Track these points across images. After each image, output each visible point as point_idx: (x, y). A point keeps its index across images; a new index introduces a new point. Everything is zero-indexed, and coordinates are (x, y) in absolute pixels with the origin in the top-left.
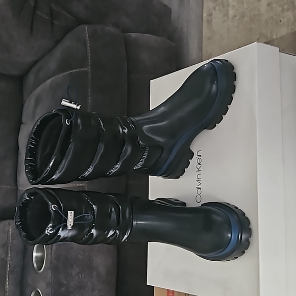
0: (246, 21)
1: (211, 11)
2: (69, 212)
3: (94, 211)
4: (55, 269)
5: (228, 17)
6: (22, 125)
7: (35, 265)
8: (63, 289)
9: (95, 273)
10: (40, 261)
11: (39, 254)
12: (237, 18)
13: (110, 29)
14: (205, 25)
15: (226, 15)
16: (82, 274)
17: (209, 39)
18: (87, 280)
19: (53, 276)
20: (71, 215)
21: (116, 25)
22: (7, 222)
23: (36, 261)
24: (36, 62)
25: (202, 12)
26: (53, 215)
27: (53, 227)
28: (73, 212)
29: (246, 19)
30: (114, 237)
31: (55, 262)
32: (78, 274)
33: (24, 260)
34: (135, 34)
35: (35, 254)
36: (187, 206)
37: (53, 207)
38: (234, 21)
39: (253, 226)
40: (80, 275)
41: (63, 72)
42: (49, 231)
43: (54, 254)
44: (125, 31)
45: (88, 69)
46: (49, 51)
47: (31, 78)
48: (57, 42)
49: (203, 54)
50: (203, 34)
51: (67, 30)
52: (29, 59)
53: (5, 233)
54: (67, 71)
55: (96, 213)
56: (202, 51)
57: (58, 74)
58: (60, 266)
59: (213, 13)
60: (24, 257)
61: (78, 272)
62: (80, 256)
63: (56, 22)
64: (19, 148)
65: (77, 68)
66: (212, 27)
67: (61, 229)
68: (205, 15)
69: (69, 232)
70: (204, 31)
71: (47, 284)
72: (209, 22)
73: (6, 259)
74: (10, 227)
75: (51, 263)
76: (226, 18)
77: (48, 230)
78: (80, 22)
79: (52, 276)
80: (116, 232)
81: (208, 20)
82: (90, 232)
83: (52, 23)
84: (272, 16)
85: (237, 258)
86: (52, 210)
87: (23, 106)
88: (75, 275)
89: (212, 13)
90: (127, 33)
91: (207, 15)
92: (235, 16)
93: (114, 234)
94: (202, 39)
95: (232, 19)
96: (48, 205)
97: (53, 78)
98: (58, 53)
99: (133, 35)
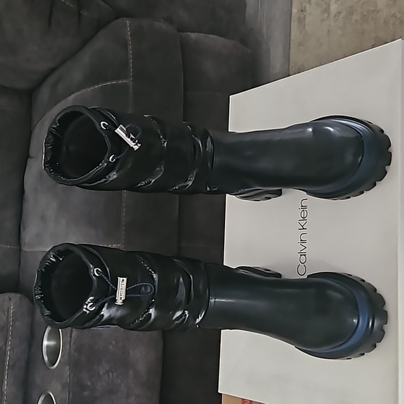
0: (356, 20)
1: (304, 6)
2: (120, 279)
3: (154, 281)
4: (75, 364)
5: (329, 14)
6: (29, 159)
7: (46, 358)
8: (86, 393)
9: (131, 372)
10: (54, 352)
11: (52, 343)
12: (342, 15)
13: (162, 25)
14: (294, 25)
15: (327, 10)
16: (112, 372)
17: (300, 44)
18: (120, 381)
19: (72, 375)
20: (122, 283)
21: (169, 20)
22: (7, 296)
23: (47, 351)
24: (53, 70)
25: (291, 6)
26: (95, 283)
27: (94, 302)
28: (125, 279)
29: (356, 17)
30: (181, 319)
31: (76, 354)
32: (107, 372)
33: (29, 350)
34: (196, 34)
35: (45, 343)
36: (283, 277)
37: (95, 272)
38: (337, 19)
39: (389, 307)
40: (111, 374)
41: (94, 84)
42: (89, 307)
43: (74, 344)
44: (182, 29)
45: (128, 81)
46: (73, 54)
47: (44, 93)
48: (85, 43)
49: (291, 65)
50: (292, 38)
51: (100, 25)
52: (43, 66)
53: (4, 312)
54: (98, 84)
55: (156, 284)
56: (289, 62)
57: (84, 88)
58: (82, 360)
59: (307, 8)
60: (30, 346)
61: (108, 369)
62: (111, 347)
63: (84, 13)
64: (24, 192)
65: (113, 80)
66: (304, 27)
67: (106, 305)
68: (294, 10)
69: (117, 310)
70: (293, 34)
71: (63, 386)
72: (301, 21)
73: (4, 348)
74: (11, 303)
75: (69, 356)
76: (326, 15)
77: (87, 305)
78: (119, 14)
79: (70, 374)
80: (184, 313)
81: (299, 17)
82: (147, 312)
83: (80, 15)
84: (394, 14)
85: (364, 354)
86: (94, 275)
87: (31, 133)
88: (104, 374)
89: (305, 7)
90: (184, 32)
91: (298, 11)
92: (339, 13)
93: (181, 316)
94: (290, 45)
95: (335, 16)
96: (88, 269)
97: (78, 93)
98: (86, 58)
99: (193, 35)
